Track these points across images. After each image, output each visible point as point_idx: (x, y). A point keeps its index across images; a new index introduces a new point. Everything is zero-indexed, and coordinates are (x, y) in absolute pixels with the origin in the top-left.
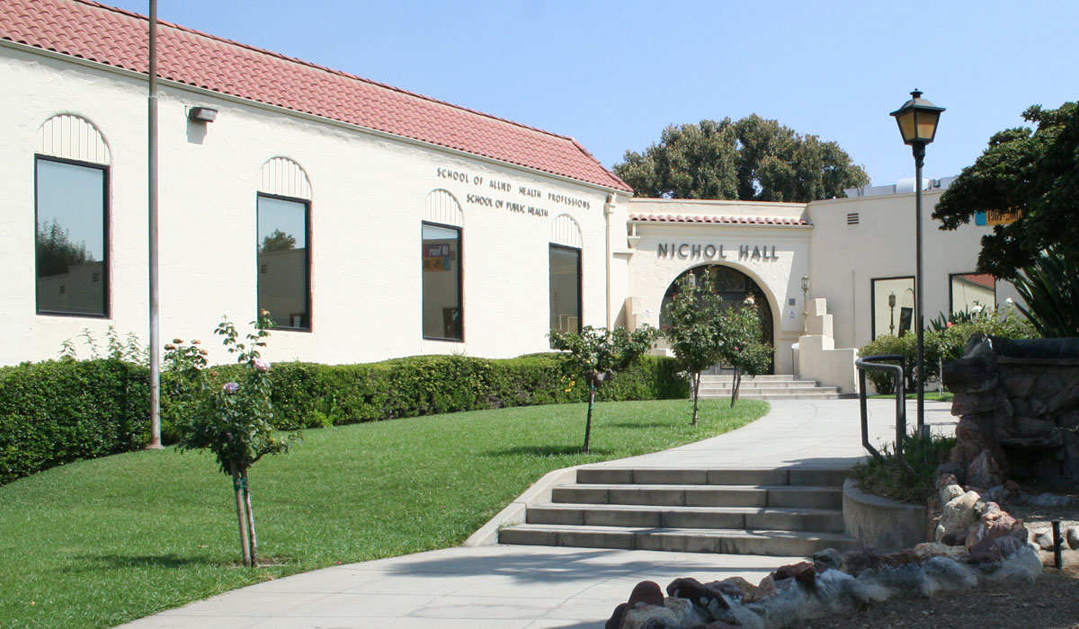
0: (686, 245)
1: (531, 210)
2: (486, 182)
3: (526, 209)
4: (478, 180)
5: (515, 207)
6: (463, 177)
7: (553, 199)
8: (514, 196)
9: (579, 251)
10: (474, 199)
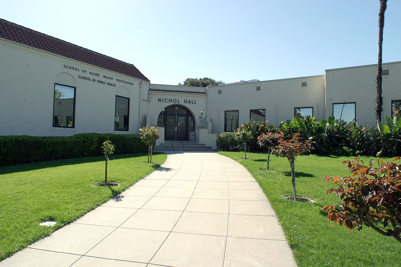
0: (167, 99)
1: (108, 84)
2: (88, 72)
3: (106, 83)
4: (84, 71)
5: (101, 82)
6: (77, 69)
7: (118, 81)
8: (101, 78)
9: (129, 99)
10: (82, 77)
